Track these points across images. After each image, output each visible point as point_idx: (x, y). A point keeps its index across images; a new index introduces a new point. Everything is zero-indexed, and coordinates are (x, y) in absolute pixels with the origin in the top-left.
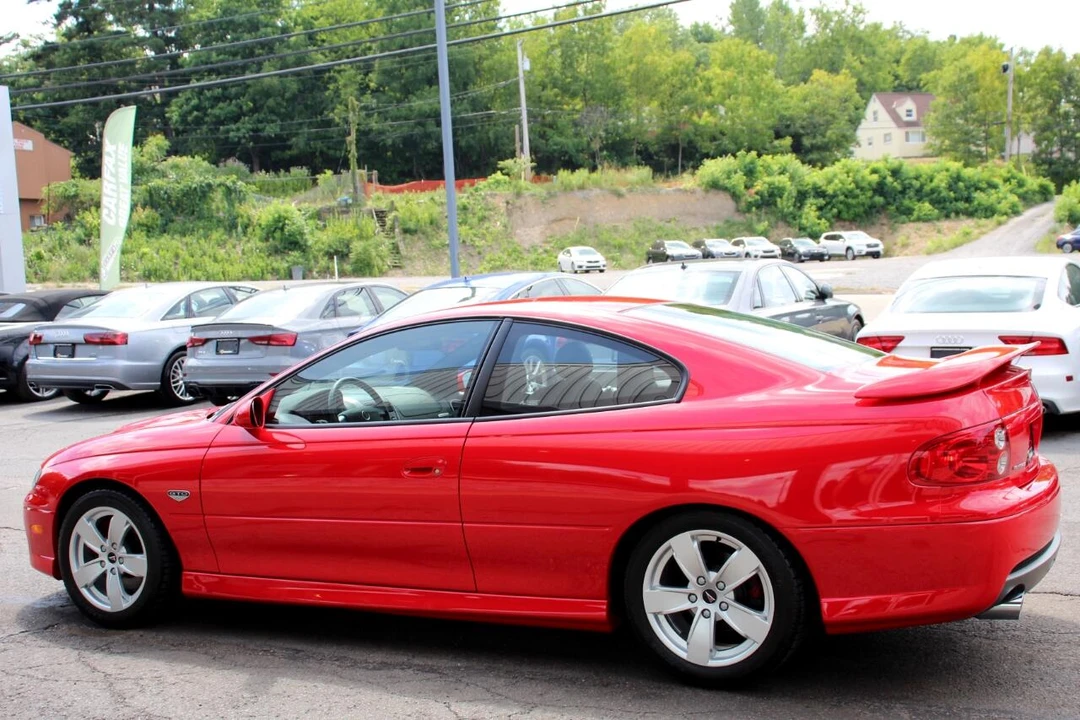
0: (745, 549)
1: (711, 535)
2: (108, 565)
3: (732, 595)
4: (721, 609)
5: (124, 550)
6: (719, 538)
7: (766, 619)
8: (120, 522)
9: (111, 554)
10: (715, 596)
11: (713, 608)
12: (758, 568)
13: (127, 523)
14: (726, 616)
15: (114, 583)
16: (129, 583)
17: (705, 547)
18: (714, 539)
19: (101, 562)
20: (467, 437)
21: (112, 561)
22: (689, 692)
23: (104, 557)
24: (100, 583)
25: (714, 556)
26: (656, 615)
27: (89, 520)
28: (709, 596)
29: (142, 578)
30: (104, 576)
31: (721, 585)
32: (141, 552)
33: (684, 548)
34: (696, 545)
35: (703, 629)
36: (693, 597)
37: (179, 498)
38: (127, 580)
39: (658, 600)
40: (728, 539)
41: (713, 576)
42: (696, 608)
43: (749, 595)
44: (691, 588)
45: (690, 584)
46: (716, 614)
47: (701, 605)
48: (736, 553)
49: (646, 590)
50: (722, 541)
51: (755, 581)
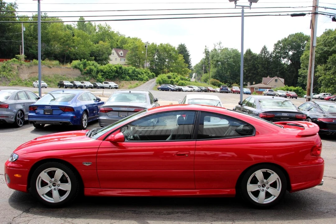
0: (275, 173)
1: (264, 170)
2: (53, 187)
3: (269, 185)
4: (267, 189)
5: (60, 182)
6: (267, 171)
7: (279, 190)
8: (60, 173)
9: (54, 184)
10: (265, 186)
12: (278, 178)
13: (63, 173)
14: (268, 191)
15: (55, 193)
17: (264, 173)
18: (265, 171)
20: (196, 145)
23: (51, 185)
24: (49, 194)
25: (266, 175)
26: (249, 192)
27: (46, 172)
29: (68, 191)
30: (51, 191)
31: (267, 183)
32: (68, 183)
33: (259, 174)
34: (262, 173)
35: (262, 194)
36: (259, 186)
37: (87, 165)
39: (251, 188)
40: (270, 171)
41: (265, 181)
42: (260, 189)
44: (259, 184)
46: (265, 190)
47: (262, 188)
48: (272, 175)
49: (248, 186)
50: (268, 172)
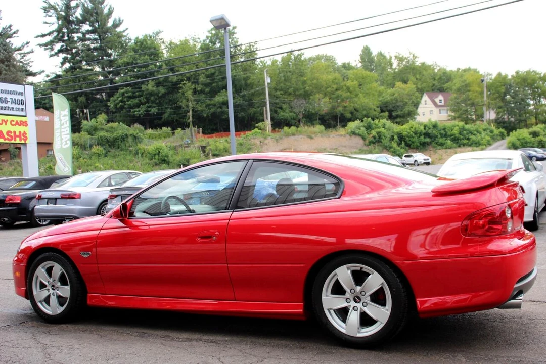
0: (376, 273)
1: (357, 266)
2: (51, 291)
3: (369, 298)
4: (364, 306)
5: (59, 284)
6: (362, 268)
7: (387, 310)
8: (58, 269)
9: (53, 286)
10: (360, 299)
11: (359, 306)
12: (383, 283)
13: (61, 270)
14: (366, 310)
15: (54, 300)
16: (61, 300)
17: (354, 273)
18: (359, 269)
19: (48, 289)
20: (229, 219)
21: (53, 289)
22: (347, 351)
23: (49, 287)
24: (47, 300)
25: (359, 278)
26: (329, 310)
27: (43, 268)
28: (357, 299)
29: (67, 298)
30: (49, 296)
31: (363, 293)
32: (67, 285)
33: (343, 274)
34: (349, 272)
35: (354, 317)
36: (348, 300)
37: (86, 256)
38: (60, 299)
39: (330, 302)
40: (366, 269)
41: (359, 288)
42: (350, 306)
43: (378, 298)
44: (347, 295)
45: (347, 293)
46: (361, 308)
47: (353, 304)
48: (370, 276)
49: (324, 297)
50: (364, 270)
51: (381, 290)
